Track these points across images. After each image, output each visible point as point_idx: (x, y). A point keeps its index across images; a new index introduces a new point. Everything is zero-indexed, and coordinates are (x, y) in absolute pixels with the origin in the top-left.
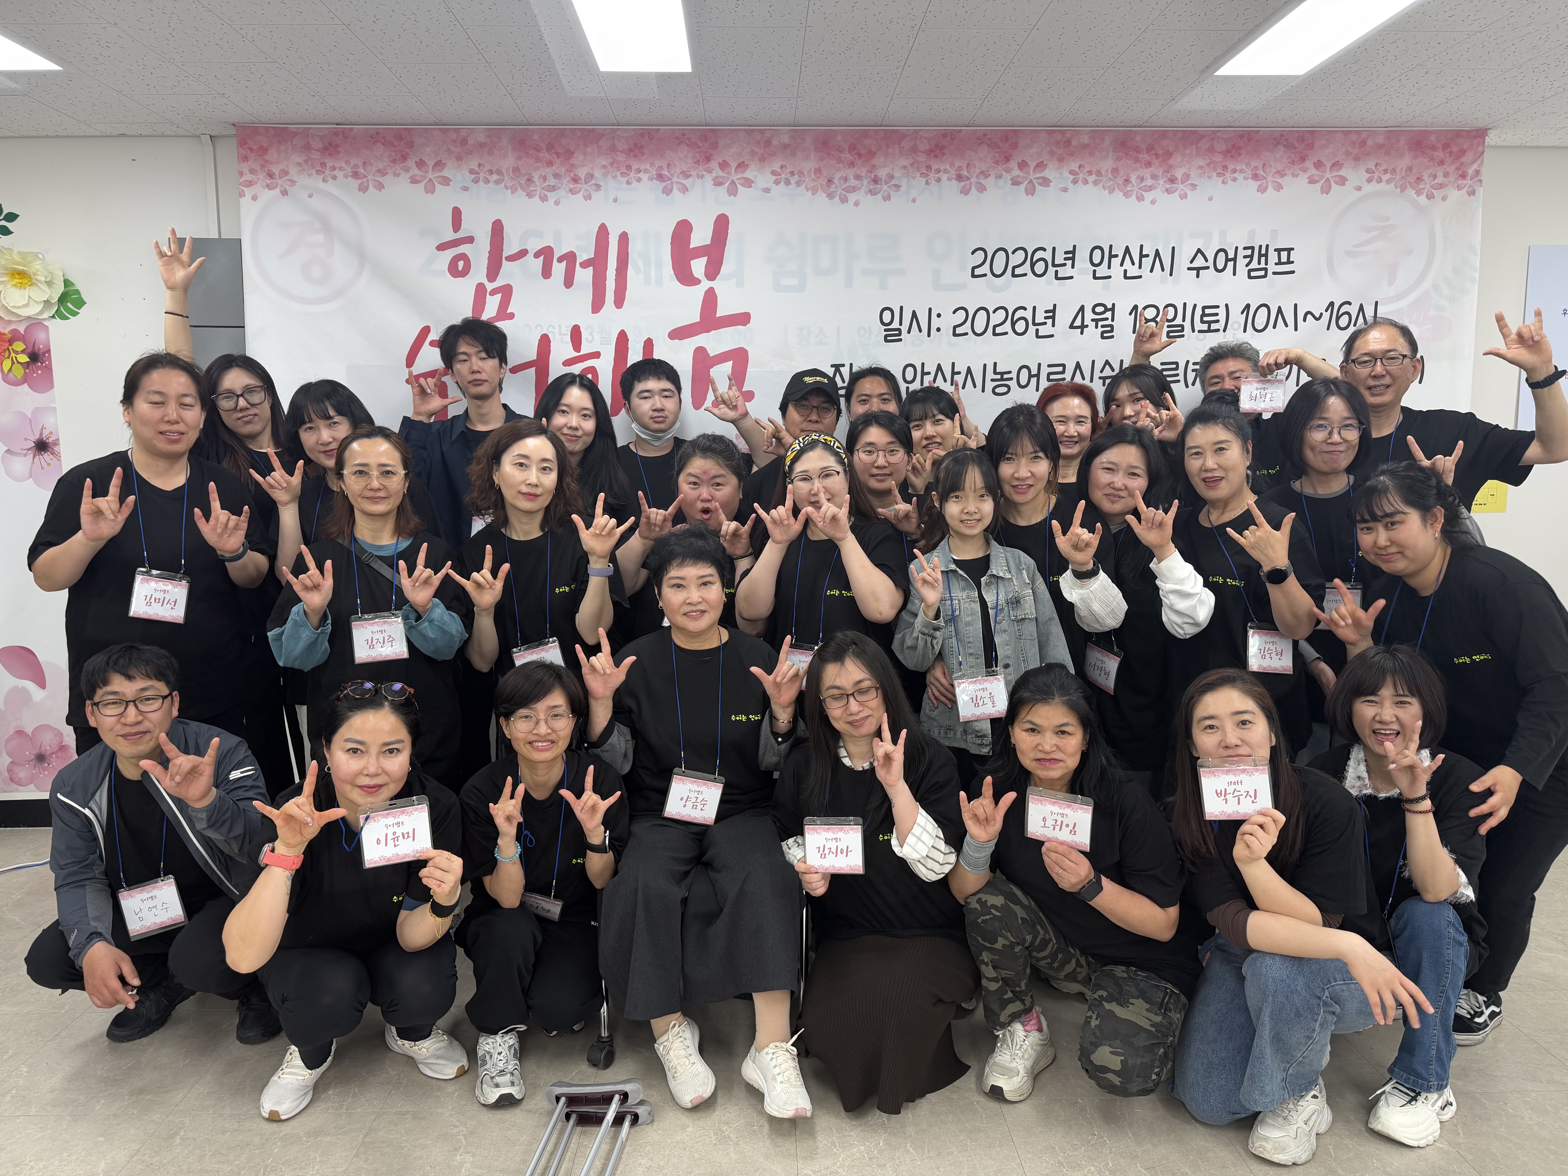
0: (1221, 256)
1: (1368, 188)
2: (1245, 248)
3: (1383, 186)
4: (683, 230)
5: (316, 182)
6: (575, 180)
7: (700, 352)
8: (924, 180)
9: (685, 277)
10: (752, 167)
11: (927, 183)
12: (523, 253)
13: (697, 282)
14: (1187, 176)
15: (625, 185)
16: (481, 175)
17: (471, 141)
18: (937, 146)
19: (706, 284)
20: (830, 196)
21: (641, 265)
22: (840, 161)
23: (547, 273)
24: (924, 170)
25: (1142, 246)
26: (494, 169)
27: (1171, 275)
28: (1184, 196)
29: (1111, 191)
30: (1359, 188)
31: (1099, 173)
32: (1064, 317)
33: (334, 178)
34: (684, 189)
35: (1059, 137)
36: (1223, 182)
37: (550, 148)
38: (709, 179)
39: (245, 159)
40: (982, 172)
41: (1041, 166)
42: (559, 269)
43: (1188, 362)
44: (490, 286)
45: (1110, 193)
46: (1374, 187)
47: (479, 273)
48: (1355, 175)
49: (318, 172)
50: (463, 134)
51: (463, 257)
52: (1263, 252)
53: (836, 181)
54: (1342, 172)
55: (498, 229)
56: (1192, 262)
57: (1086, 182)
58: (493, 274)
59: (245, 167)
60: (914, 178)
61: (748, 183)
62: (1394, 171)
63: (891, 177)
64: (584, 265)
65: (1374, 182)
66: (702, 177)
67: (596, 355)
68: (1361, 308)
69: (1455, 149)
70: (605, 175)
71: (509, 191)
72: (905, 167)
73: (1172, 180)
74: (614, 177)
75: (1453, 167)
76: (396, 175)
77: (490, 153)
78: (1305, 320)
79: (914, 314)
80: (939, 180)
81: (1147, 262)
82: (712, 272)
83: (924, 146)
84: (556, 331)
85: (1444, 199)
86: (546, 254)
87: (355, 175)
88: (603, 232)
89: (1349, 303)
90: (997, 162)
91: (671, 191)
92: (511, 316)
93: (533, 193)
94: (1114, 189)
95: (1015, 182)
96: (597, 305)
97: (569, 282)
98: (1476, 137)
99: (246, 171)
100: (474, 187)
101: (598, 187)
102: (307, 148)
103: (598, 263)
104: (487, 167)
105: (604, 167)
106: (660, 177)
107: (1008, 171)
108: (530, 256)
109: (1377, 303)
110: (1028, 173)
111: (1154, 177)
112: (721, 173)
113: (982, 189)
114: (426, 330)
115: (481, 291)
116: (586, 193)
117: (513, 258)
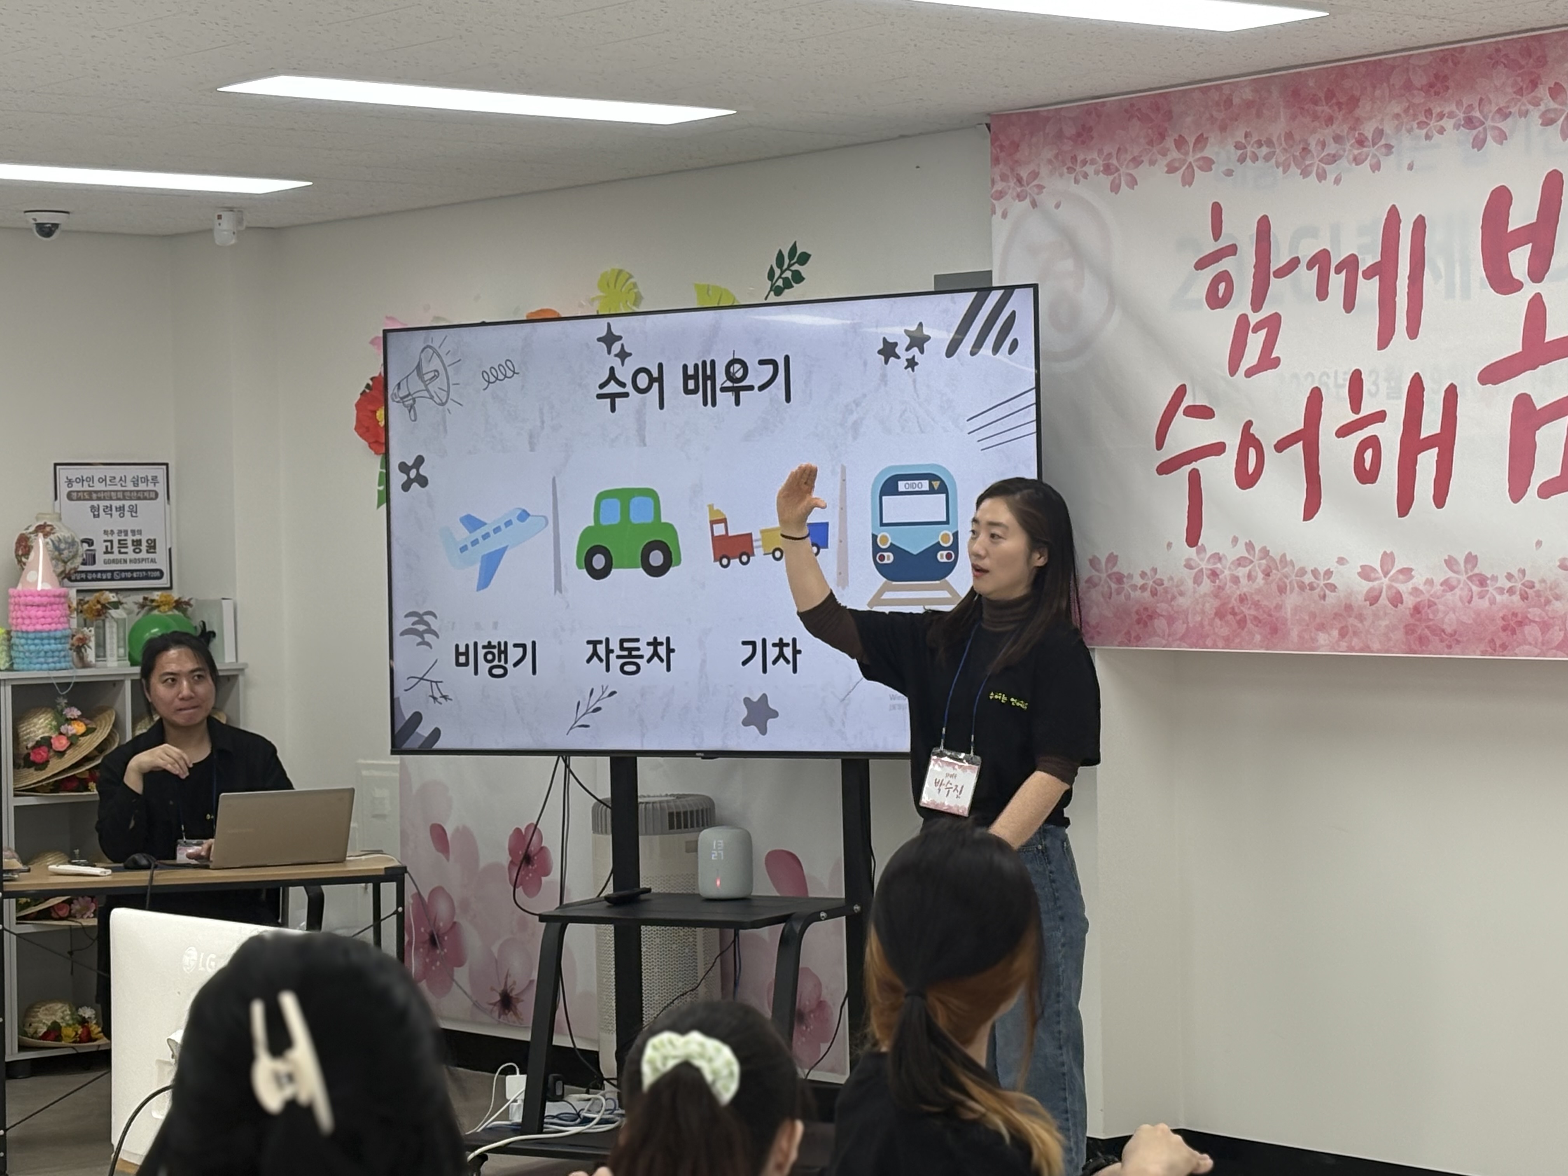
4: (1499, 204)
5: (1066, 183)
6: (1361, 142)
7: (1522, 403)
9: (1502, 280)
12: (1294, 263)
13: (1517, 286)
15: (1424, 142)
16: (1249, 149)
17: (1237, 100)
19: (1530, 289)
21: (1442, 266)
23: (1322, 293)
26: (1263, 139)
33: (1085, 175)
34: (1502, 137)
37: (1330, 96)
38: (1535, 116)
39: (997, 160)
42: (1337, 284)
44: (1254, 318)
47: (1242, 300)
49: (1069, 170)
50: (1227, 91)
51: (1225, 276)
55: (1264, 227)
58: (1258, 297)
59: (998, 173)
64: (1368, 275)
66: (1527, 113)
67: (1380, 417)
70: (1398, 129)
71: (1281, 169)
74: (1410, 131)
76: (1152, 163)
77: (1259, 115)
82: (1539, 268)
84: (1331, 382)
86: (1321, 263)
87: (1108, 169)
88: (1393, 219)
91: (1484, 141)
92: (1276, 362)
93: (1309, 169)
96: (1385, 337)
97: (1349, 304)
99: (998, 177)
100: (1239, 169)
101: (1389, 149)
102: (1060, 136)
103: (1385, 269)
104: (1255, 138)
105: (1397, 116)
106: (1470, 123)
108: (1303, 265)
112: (1553, 105)
114: (1181, 391)
115: (1242, 327)
116: (1374, 161)
117: (1282, 273)
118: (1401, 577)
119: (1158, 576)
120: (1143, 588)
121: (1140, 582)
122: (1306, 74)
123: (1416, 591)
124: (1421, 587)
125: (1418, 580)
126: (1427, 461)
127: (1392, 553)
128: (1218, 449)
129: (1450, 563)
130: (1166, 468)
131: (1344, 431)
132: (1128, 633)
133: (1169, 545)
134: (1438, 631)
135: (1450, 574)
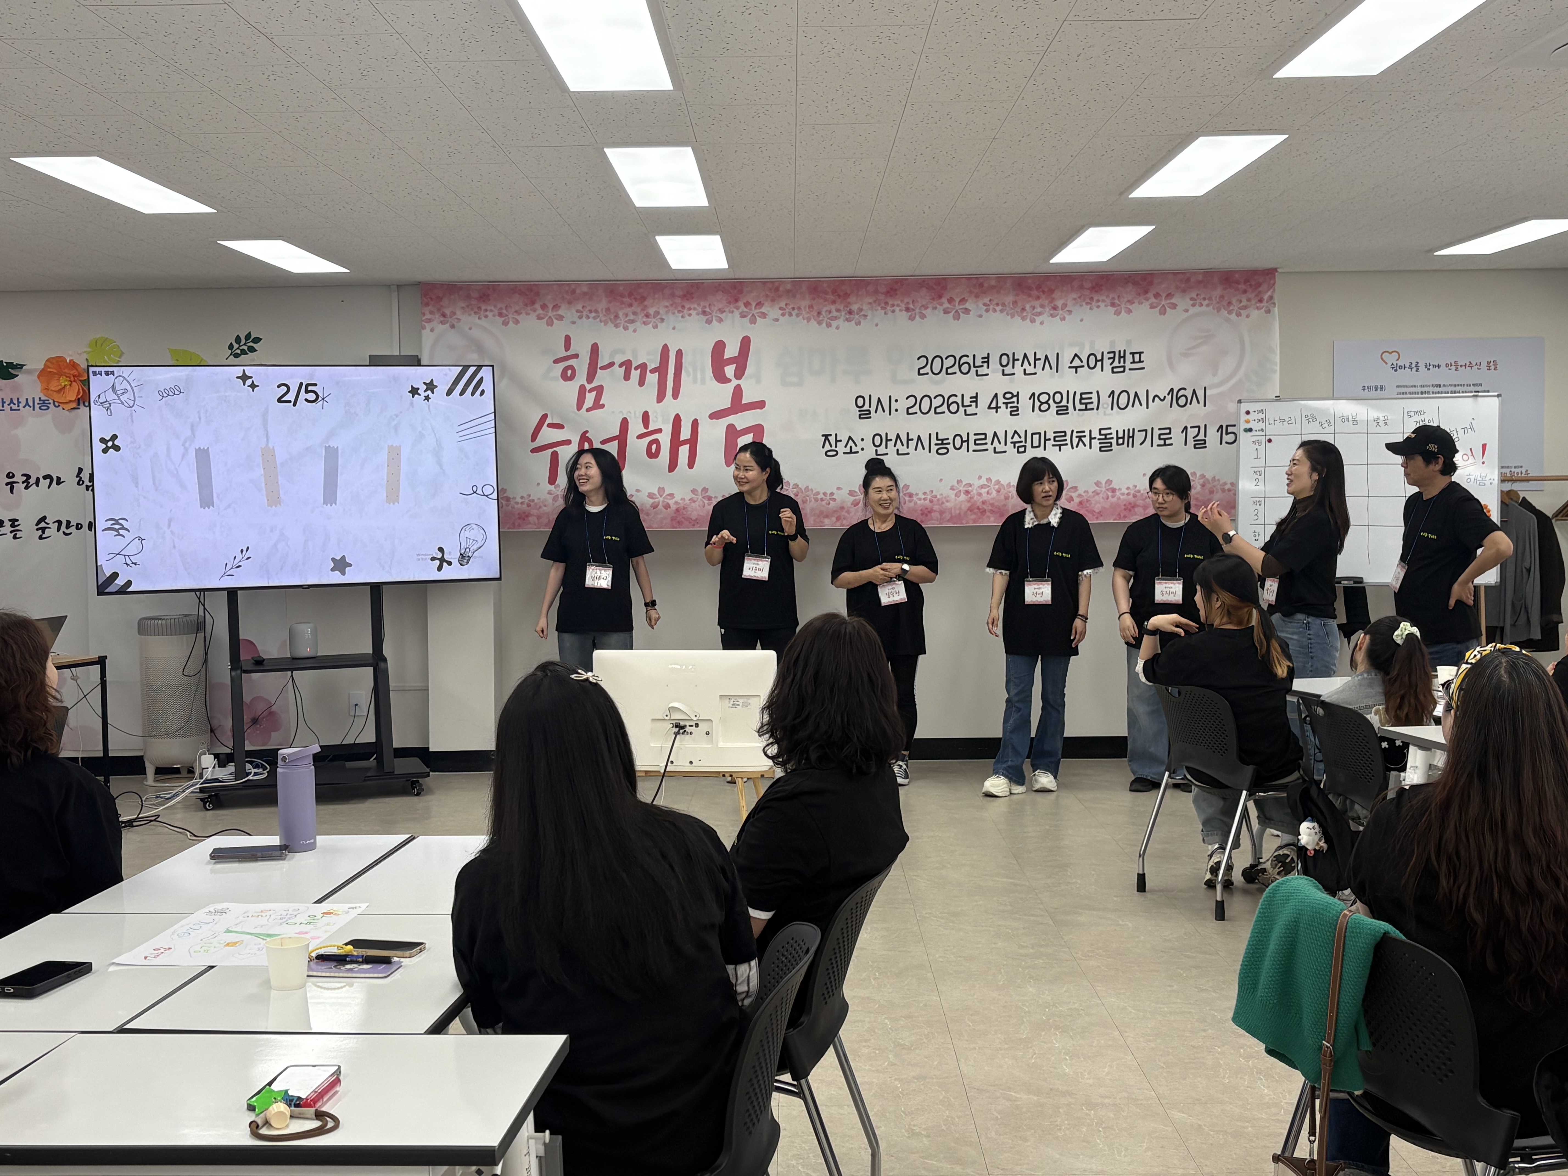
0: (1092, 358)
1: (1192, 310)
2: (1109, 353)
3: (1204, 308)
4: (719, 347)
5: (474, 319)
6: (647, 316)
7: (731, 428)
8: (883, 312)
9: (721, 378)
10: (766, 304)
11: (885, 313)
12: (612, 364)
13: (729, 381)
14: (1065, 305)
15: (680, 319)
16: (584, 313)
17: (578, 291)
18: (891, 289)
19: (735, 382)
20: (820, 323)
21: (691, 370)
22: (826, 300)
23: (627, 377)
24: (883, 305)
25: (1035, 353)
26: (593, 310)
27: (1057, 371)
28: (1063, 319)
29: (1013, 316)
30: (1187, 311)
31: (1003, 305)
32: (983, 401)
33: (486, 316)
34: (720, 320)
35: (975, 282)
36: (1091, 309)
37: (630, 295)
38: (737, 314)
39: (427, 305)
40: (923, 306)
41: (963, 301)
42: (635, 374)
43: (1073, 431)
44: (588, 387)
45: (1012, 318)
46: (1197, 309)
47: (581, 378)
48: (1182, 302)
49: (476, 313)
50: (573, 287)
51: (571, 367)
52: (1122, 354)
53: (823, 313)
54: (1174, 301)
55: (595, 349)
56: (1071, 362)
57: (995, 311)
58: (591, 377)
59: (426, 310)
60: (876, 310)
61: (764, 315)
62: (1210, 299)
63: (861, 310)
64: (652, 371)
65: (1197, 306)
66: (733, 312)
67: (659, 431)
68: (1194, 392)
69: (1253, 283)
70: (667, 312)
71: (603, 324)
72: (870, 303)
73: (1055, 308)
74: (674, 313)
75: (1253, 295)
76: (528, 314)
77: (590, 299)
78: (1153, 401)
79: (879, 400)
80: (893, 311)
81: (1040, 364)
82: (739, 374)
83: (883, 289)
84: (633, 415)
85: (1248, 316)
86: (627, 365)
87: (500, 315)
88: (665, 349)
89: (1185, 389)
90: (933, 299)
91: (712, 321)
92: (603, 406)
93: (619, 325)
94: (1014, 315)
95: (946, 312)
96: (660, 398)
97: (642, 382)
98: (1268, 274)
99: (427, 312)
100: (578, 321)
101: (662, 320)
102: (469, 297)
103: (662, 370)
104: (588, 308)
105: (667, 307)
106: (704, 313)
107: (941, 305)
108: (616, 366)
109: (1205, 388)
110: (955, 306)
111: (1042, 306)
112: (745, 310)
113: (923, 316)
114: (545, 417)
115: (582, 391)
116: (654, 324)
117: (603, 368)
118: (669, 497)
119: (531, 498)
120: (522, 503)
121: (520, 501)
122: (619, 284)
123: (676, 503)
124: (680, 501)
125: (678, 498)
126: (684, 451)
127: (663, 488)
128: (568, 442)
129: (694, 491)
130: (535, 450)
131: (640, 437)
132: (514, 524)
133: (538, 484)
134: (689, 519)
135: (693, 496)
